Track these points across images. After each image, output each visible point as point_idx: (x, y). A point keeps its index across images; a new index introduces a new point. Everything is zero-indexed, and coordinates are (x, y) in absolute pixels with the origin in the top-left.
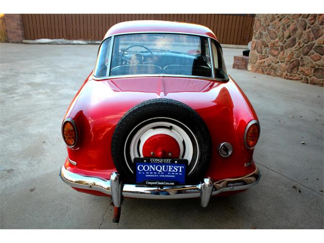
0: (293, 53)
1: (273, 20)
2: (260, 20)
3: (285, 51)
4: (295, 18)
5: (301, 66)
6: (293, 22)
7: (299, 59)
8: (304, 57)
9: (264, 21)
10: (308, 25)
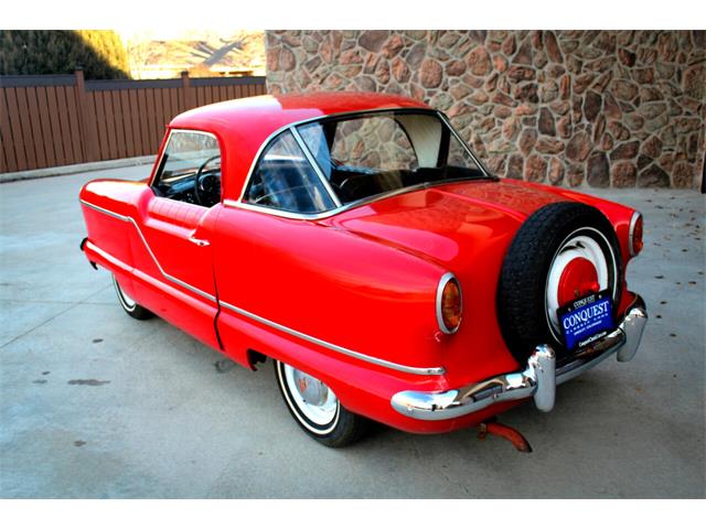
0: (361, 140)
1: (308, 83)
2: (279, 87)
3: (346, 139)
4: (350, 73)
5: (385, 162)
6: (349, 82)
7: (377, 149)
8: (384, 145)
9: (288, 88)
10: (378, 84)
